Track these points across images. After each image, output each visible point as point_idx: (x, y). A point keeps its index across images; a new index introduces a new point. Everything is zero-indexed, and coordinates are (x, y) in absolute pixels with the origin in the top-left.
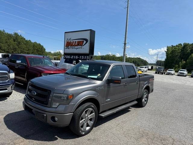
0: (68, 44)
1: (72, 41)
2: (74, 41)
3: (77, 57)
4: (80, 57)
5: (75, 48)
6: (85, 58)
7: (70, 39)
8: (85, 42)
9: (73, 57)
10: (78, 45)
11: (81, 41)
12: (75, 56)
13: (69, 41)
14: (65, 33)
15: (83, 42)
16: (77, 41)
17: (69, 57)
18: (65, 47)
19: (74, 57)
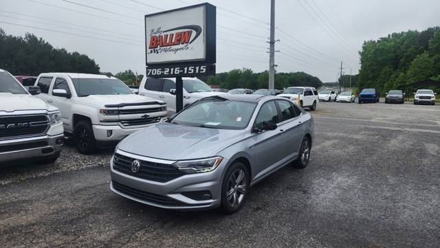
1: (163, 34)
2: (169, 33)
7: (158, 31)
8: (194, 33)
9: (168, 71)
10: (179, 41)
11: (185, 33)
13: (158, 35)
15: (190, 33)
16: (174, 32)
17: (158, 72)
19: (170, 71)
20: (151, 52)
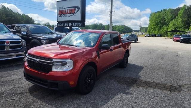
0: (61, 13)
1: (64, 9)
3: (70, 25)
4: (73, 24)
5: (68, 16)
6: (78, 25)
7: (62, 8)
9: (66, 24)
10: (70, 13)
11: (73, 9)
12: (68, 24)
14: (57, 2)
15: (75, 10)
16: (69, 9)
17: (62, 25)
18: (58, 16)
20: (59, 17)
